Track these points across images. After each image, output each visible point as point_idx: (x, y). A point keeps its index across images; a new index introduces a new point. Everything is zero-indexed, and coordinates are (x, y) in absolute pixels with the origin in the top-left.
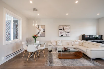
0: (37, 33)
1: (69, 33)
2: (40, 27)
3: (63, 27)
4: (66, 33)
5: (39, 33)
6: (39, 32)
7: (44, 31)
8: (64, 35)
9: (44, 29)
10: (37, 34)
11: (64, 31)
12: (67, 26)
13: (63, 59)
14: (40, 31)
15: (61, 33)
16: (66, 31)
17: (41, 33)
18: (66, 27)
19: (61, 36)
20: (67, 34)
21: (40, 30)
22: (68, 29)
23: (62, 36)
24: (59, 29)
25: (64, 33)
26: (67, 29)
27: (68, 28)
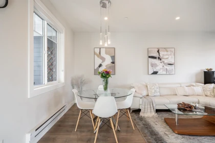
0: (97, 66)
1: (173, 66)
2: (103, 51)
3: (158, 51)
4: (165, 67)
5: (100, 66)
6: (100, 63)
7: (113, 63)
8: (161, 70)
9: (113, 57)
10: (96, 68)
11: (159, 61)
12: (168, 50)
13: (190, 135)
14: (102, 62)
15: (153, 65)
16: (166, 61)
17: (106, 66)
18: (166, 53)
19: (153, 74)
20: (169, 67)
21: (103, 59)
22: (170, 56)
23: (155, 73)
24: (150, 57)
25: (161, 67)
26: (167, 57)
27: (169, 53)
